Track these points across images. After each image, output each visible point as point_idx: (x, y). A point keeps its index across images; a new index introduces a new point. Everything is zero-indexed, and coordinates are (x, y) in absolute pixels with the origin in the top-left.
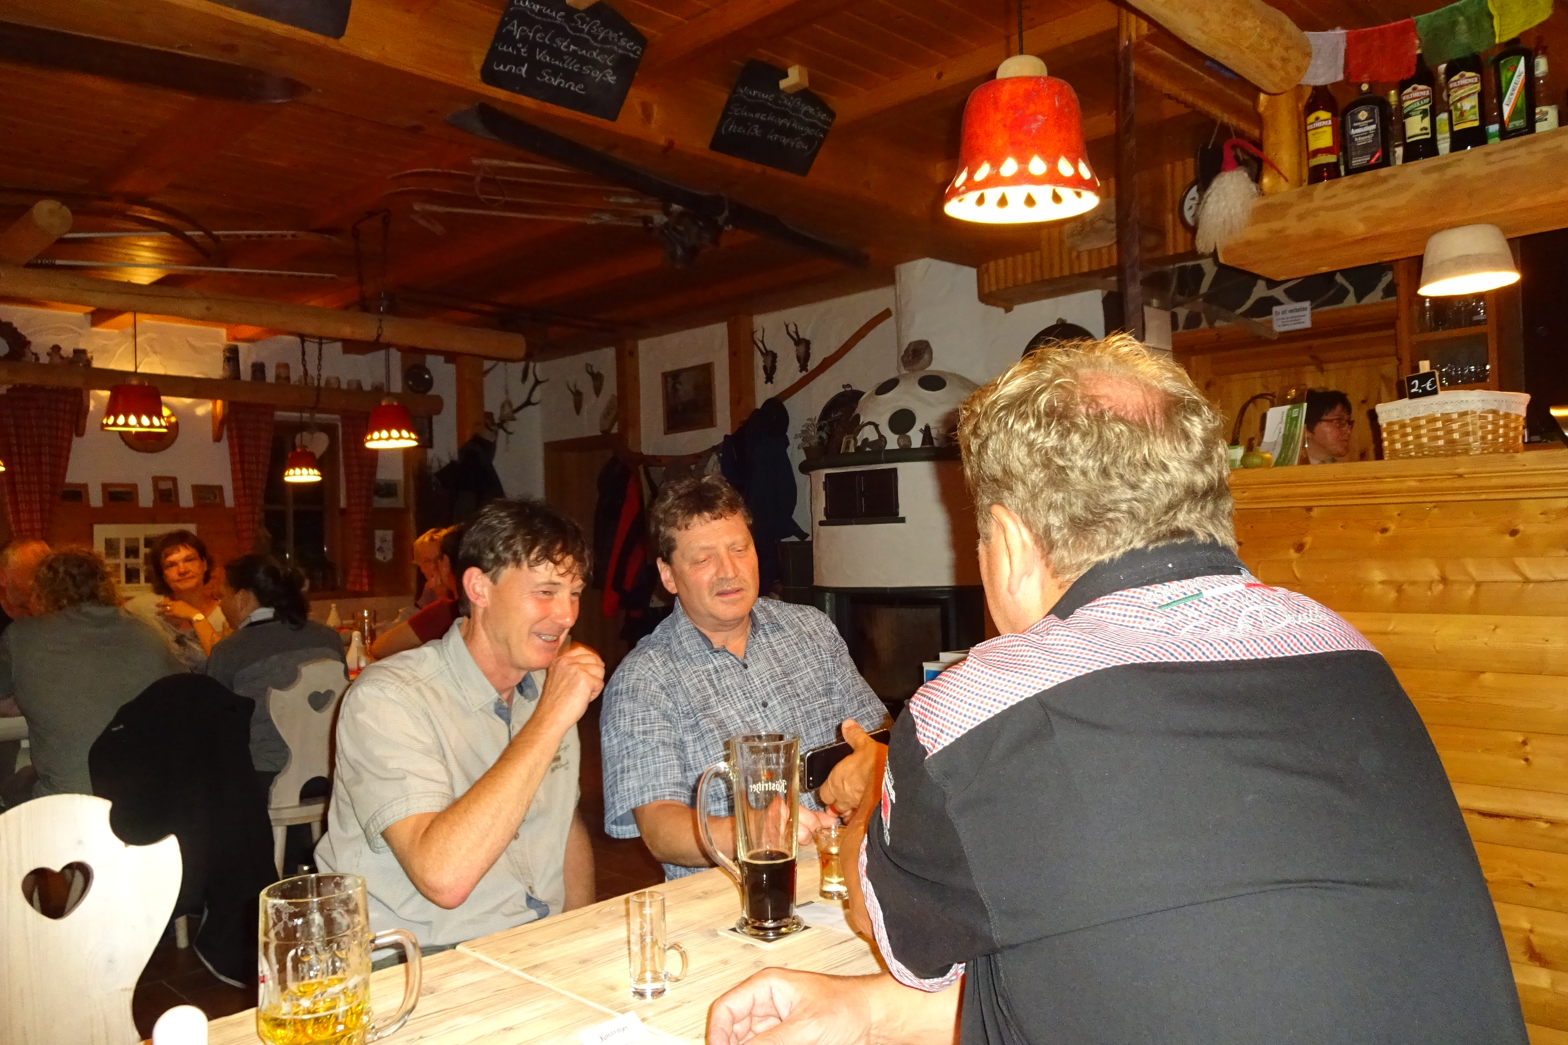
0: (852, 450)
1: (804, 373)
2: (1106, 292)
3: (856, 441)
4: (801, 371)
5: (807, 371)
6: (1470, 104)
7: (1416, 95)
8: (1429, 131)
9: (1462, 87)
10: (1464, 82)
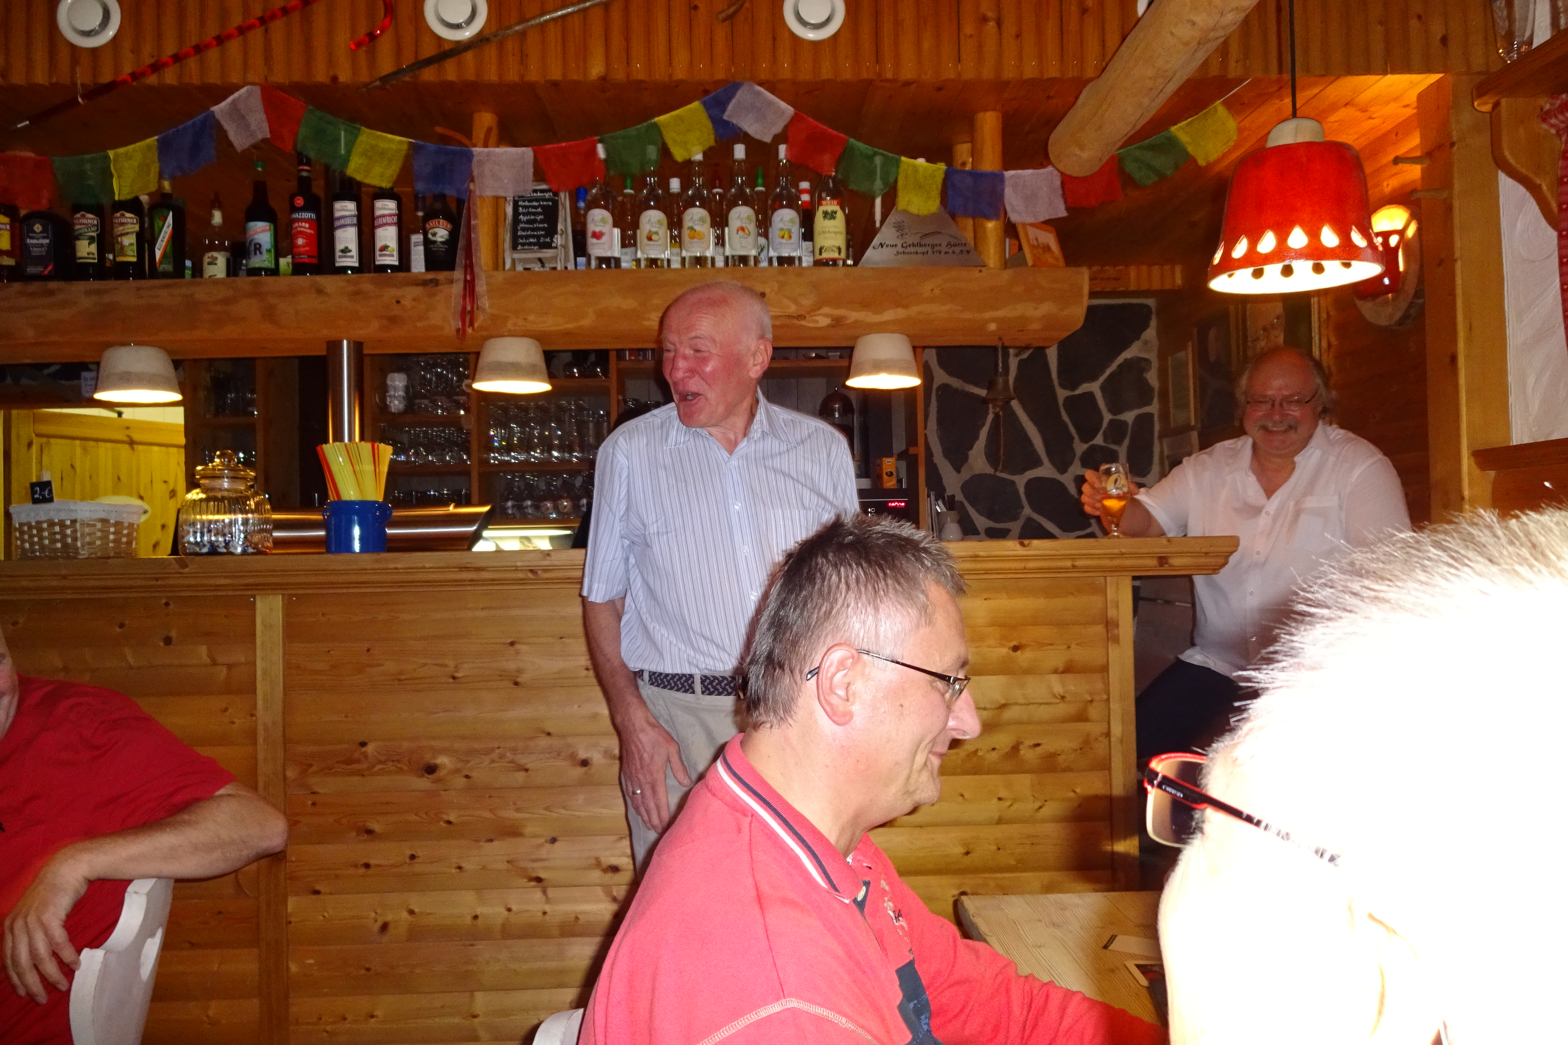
6: (129, 241)
7: (85, 221)
8: (96, 256)
9: (122, 224)
10: (124, 220)
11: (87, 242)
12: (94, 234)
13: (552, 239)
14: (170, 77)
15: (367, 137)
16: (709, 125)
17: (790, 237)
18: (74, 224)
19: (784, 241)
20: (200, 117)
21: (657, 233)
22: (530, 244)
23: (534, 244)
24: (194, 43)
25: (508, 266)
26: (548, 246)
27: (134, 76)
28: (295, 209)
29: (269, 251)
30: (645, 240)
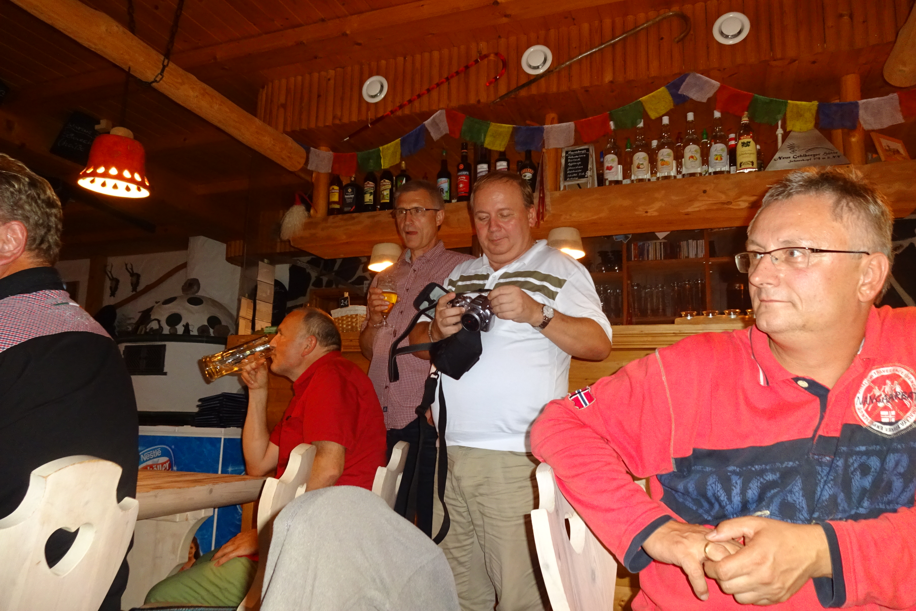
0: (143, 333)
1: (134, 293)
2: (291, 265)
3: (146, 329)
4: (132, 291)
5: (136, 291)
6: (386, 193)
7: (368, 185)
8: (372, 201)
9: (384, 185)
10: (385, 183)
11: (369, 195)
12: (372, 191)
13: (585, 173)
14: (407, 111)
15: (494, 127)
16: (670, 98)
17: (721, 159)
18: (364, 187)
19: (717, 161)
20: (419, 127)
21: (642, 164)
22: (574, 177)
23: (576, 177)
24: (417, 94)
25: (562, 188)
26: (583, 177)
27: (392, 112)
28: (459, 170)
29: (447, 192)
30: (636, 169)
